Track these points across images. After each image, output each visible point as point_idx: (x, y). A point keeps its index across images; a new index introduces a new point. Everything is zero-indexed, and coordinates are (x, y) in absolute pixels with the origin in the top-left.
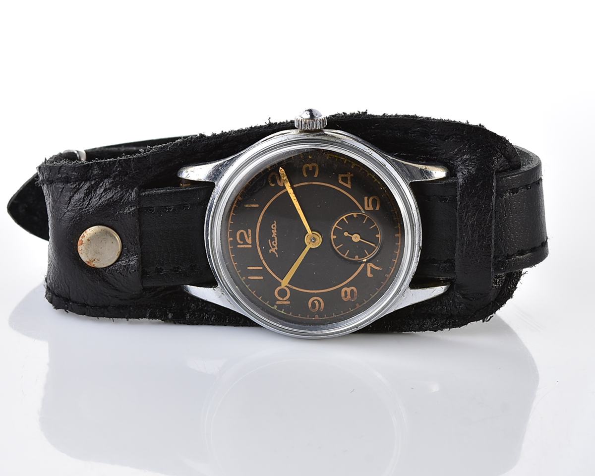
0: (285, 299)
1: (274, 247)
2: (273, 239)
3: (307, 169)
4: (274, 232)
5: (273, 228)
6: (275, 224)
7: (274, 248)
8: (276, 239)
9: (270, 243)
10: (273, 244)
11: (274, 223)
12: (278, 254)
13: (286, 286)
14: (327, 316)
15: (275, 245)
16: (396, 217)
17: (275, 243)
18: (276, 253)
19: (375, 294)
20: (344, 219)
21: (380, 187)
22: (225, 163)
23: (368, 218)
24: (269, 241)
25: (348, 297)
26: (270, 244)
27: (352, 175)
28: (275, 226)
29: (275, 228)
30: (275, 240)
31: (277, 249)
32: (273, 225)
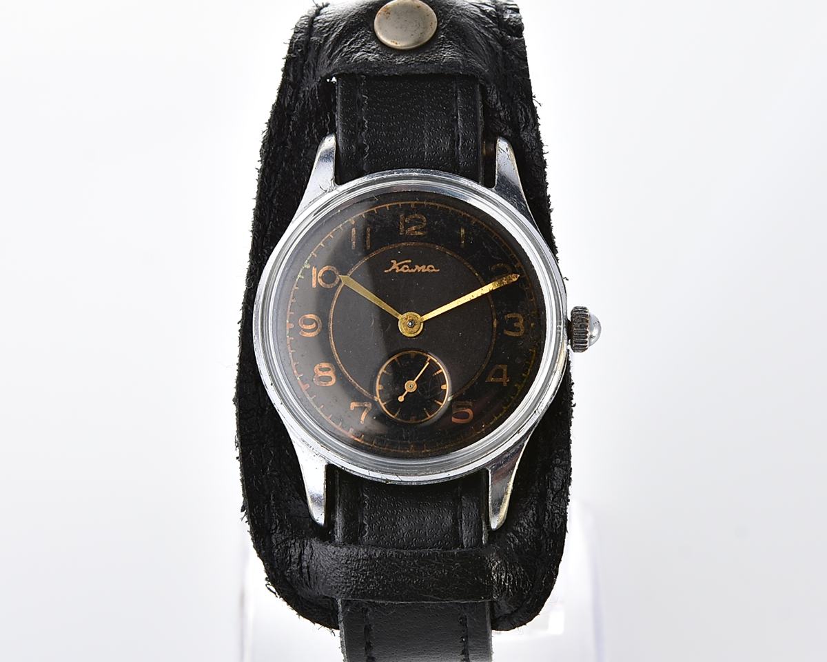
0: (320, 280)
1: (400, 267)
2: (412, 266)
3: (516, 320)
4: (423, 269)
5: (429, 266)
6: (434, 270)
7: (398, 268)
8: (414, 271)
9: (406, 261)
10: (405, 266)
11: (436, 269)
12: (389, 272)
13: (340, 281)
14: (291, 340)
15: (402, 269)
16: (440, 446)
17: (406, 269)
18: (390, 270)
19: (322, 413)
20: (440, 371)
21: (486, 424)
22: (522, 204)
23: (440, 406)
24: (410, 261)
25: (321, 372)
26: (403, 262)
27: (505, 384)
28: (432, 271)
29: (428, 270)
30: (410, 269)
31: (397, 271)
32: (433, 267)
